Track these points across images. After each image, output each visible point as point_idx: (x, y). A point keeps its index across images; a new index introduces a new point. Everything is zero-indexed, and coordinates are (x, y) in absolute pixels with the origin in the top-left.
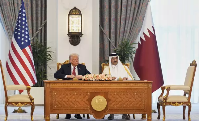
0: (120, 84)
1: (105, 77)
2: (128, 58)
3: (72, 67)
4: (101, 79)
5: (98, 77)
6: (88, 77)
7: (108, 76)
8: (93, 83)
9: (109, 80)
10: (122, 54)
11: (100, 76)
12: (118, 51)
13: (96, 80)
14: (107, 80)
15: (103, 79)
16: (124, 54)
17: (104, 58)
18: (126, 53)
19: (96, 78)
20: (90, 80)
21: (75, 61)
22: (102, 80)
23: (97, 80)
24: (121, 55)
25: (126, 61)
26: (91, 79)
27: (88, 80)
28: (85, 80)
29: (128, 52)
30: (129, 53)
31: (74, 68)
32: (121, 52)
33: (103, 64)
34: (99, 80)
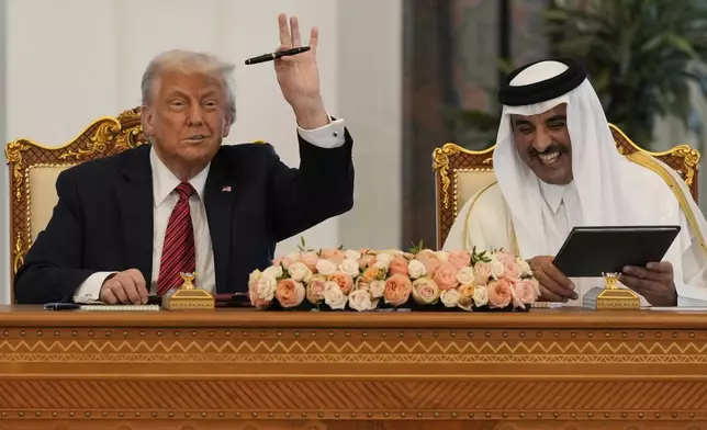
0: (615, 343)
1: (467, 276)
2: (682, 93)
3: (164, 182)
4: (429, 299)
5: (397, 277)
6: (309, 277)
7: (497, 267)
8: (352, 329)
9: (510, 308)
10: (625, 58)
11: (416, 267)
12: (581, 25)
13: (382, 304)
14: (485, 308)
15: (450, 299)
16: (640, 60)
17: (450, 96)
18: (664, 45)
19: (379, 289)
20: (324, 307)
21: (178, 118)
22: (438, 306)
23: (394, 307)
24: (615, 68)
25: (662, 126)
26: (334, 296)
27: (306, 305)
28: (275, 305)
29: (680, 32)
30: (684, 45)
31: (184, 191)
32: (609, 36)
33: (447, 148)
34: (413, 304)
